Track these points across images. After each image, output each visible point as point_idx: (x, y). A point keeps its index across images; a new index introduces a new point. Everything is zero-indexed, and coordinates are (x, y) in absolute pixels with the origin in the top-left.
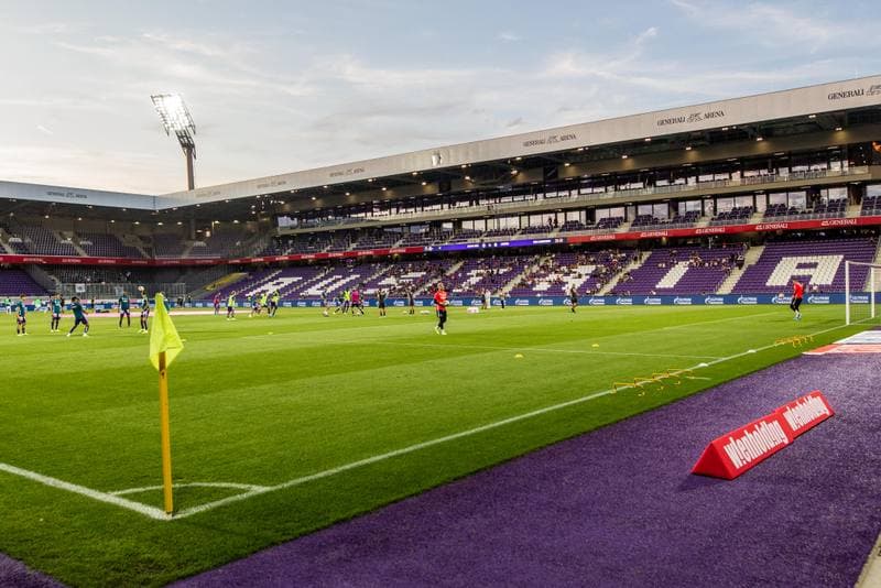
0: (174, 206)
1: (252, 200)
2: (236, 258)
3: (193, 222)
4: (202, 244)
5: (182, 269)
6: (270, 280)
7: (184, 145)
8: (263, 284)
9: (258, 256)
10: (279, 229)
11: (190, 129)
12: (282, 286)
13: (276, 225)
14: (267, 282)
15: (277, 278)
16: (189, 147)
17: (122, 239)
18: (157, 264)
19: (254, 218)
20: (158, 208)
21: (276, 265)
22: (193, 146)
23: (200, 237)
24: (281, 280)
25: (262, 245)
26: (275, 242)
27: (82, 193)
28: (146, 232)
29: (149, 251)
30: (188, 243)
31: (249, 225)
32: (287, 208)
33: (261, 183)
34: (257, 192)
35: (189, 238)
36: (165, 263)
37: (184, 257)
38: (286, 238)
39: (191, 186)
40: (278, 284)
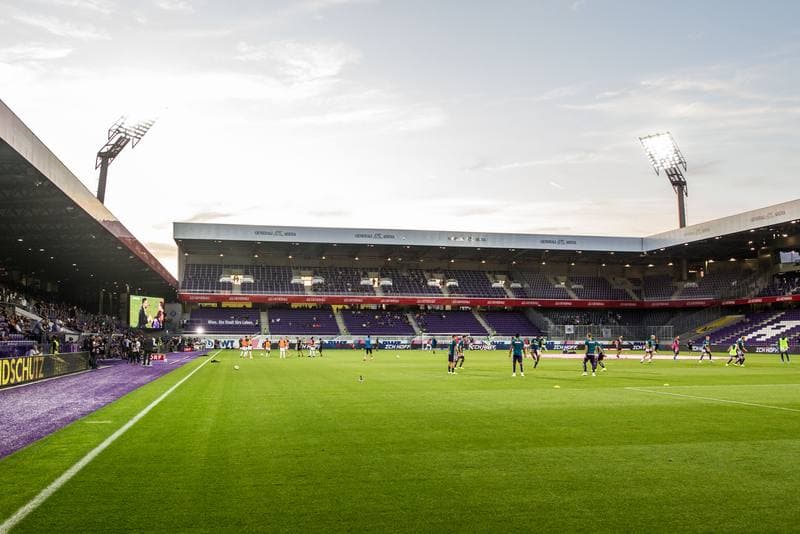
0: (662, 246)
1: (745, 235)
2: (731, 299)
3: (685, 262)
4: (694, 284)
5: (672, 311)
6: (769, 324)
7: (674, 184)
8: (760, 328)
9: (756, 297)
10: (781, 266)
11: (680, 166)
12: (783, 330)
13: (778, 261)
14: (765, 326)
15: (777, 321)
16: (680, 185)
17: (612, 282)
18: (646, 306)
19: (753, 255)
20: (645, 249)
21: (779, 307)
22: (685, 183)
23: (691, 278)
24: (782, 323)
25: (762, 284)
26: (777, 281)
27: (572, 239)
28: (636, 274)
29: (638, 293)
30: (679, 284)
31: (749, 263)
32: (792, 241)
33: (755, 215)
34: (752, 226)
35: (681, 279)
36: (653, 305)
37: (674, 299)
38: (791, 275)
39: (683, 224)
40: (778, 328)
